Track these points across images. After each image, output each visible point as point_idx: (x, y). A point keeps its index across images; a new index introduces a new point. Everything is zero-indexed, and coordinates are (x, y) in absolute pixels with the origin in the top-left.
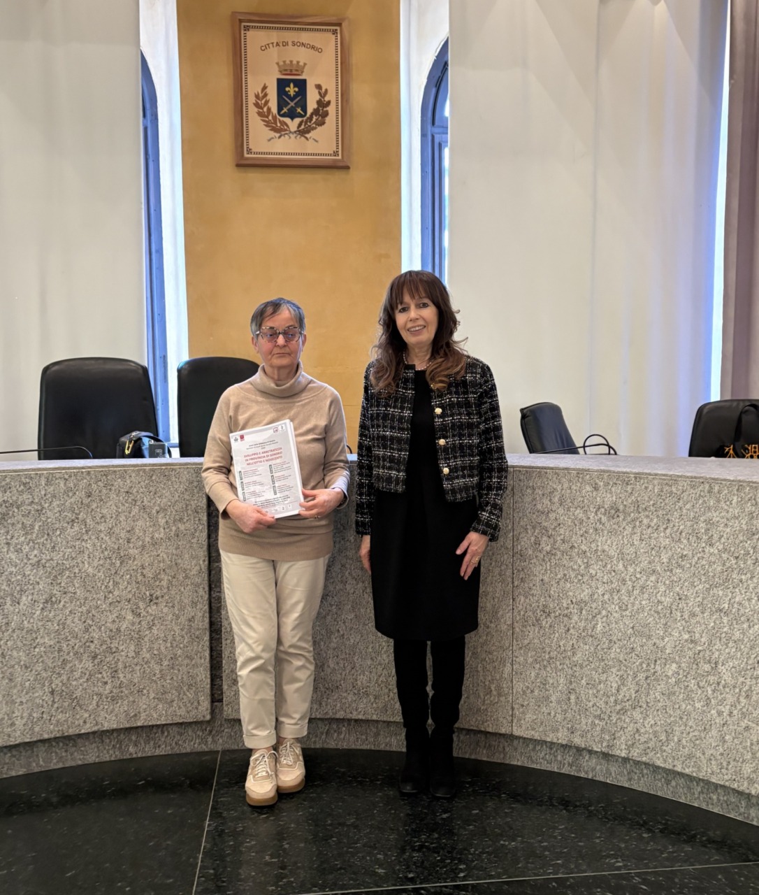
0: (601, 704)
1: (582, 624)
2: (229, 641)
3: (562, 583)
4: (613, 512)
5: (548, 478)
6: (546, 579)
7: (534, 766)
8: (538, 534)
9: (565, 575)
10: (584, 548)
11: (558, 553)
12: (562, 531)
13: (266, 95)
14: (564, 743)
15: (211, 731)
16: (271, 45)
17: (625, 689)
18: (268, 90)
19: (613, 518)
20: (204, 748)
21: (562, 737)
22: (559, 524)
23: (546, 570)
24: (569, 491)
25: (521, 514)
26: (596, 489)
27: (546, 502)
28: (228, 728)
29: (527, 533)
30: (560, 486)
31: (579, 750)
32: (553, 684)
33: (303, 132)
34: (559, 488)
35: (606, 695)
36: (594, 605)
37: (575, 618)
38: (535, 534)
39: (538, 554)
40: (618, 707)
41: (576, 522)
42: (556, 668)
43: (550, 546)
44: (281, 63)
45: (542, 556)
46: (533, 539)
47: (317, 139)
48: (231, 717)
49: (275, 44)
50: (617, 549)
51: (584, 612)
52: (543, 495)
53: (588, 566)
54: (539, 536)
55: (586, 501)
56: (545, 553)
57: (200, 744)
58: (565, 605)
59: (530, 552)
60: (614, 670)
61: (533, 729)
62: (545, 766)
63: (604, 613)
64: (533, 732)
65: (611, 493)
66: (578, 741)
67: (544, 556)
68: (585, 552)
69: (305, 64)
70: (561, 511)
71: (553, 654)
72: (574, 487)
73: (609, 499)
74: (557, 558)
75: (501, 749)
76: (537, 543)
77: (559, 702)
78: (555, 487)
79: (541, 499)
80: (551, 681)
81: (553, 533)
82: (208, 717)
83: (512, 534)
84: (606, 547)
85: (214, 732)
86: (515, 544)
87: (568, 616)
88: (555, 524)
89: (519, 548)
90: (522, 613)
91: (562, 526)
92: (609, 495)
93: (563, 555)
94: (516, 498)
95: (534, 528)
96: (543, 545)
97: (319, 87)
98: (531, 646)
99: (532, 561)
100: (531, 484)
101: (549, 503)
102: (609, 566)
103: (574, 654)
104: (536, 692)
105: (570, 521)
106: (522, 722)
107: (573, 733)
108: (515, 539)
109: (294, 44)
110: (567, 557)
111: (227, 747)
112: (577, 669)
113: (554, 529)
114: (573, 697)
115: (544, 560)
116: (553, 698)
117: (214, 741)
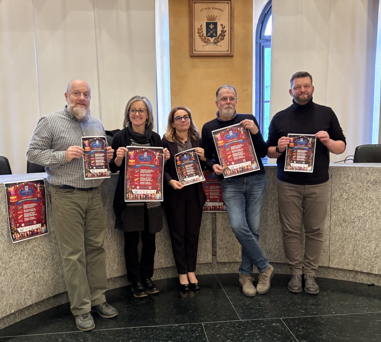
0: (368, 254)
1: (360, 225)
2: (219, 233)
3: (351, 210)
4: (374, 183)
5: (346, 171)
6: (344, 208)
7: (337, 279)
8: (342, 192)
9: (353, 207)
10: (361, 196)
11: (350, 199)
12: (352, 191)
13: (202, 29)
14: (351, 269)
15: (211, 267)
16: (204, 9)
17: (378, 249)
18: (202, 27)
19: (374, 185)
20: (208, 273)
21: (350, 267)
22: (351, 188)
23: (345, 205)
24: (355, 175)
25: (335, 185)
26: (367, 174)
27: (345, 180)
28: (217, 265)
29: (337, 192)
30: (352, 174)
31: (357, 272)
32: (346, 248)
33: (215, 43)
34: (351, 174)
35: (370, 251)
36: (365, 218)
37: (357, 223)
38: (341, 192)
39: (342, 199)
40: (375, 256)
41: (358, 187)
42: (348, 242)
43: (347, 196)
44: (208, 16)
45: (343, 200)
46: (339, 194)
47: (221, 45)
48: (220, 261)
49: (205, 9)
50: (376, 196)
51: (361, 221)
52: (344, 177)
53: (363, 203)
54: (342, 193)
55: (363, 179)
56: (344, 199)
57: (207, 271)
58: (353, 218)
59: (338, 199)
60: (373, 242)
61: (338, 265)
62: (341, 279)
63: (369, 220)
64: (338, 266)
65: (374, 175)
66: (357, 269)
67: (344, 200)
68: (362, 198)
69: (217, 16)
70: (352, 183)
71: (347, 236)
72: (358, 174)
73: (373, 178)
74: (349, 201)
75: (323, 272)
76: (341, 195)
77: (349, 254)
78: (349, 174)
79: (343, 179)
80: (346, 247)
81: (348, 191)
82: (211, 261)
83: (330, 192)
84: (371, 196)
85: (212, 267)
86: (332, 196)
87: (354, 222)
88: (349, 188)
89: (334, 197)
90: (334, 222)
91: (352, 188)
92: (373, 177)
93: (352, 199)
94: (333, 179)
95: (340, 190)
96: (344, 196)
97: (222, 25)
98: (338, 234)
99: (339, 202)
100: (339, 173)
101: (347, 180)
102: (372, 203)
103: (356, 236)
104: (340, 251)
105: (356, 187)
106: (333, 262)
107: (355, 265)
108: (332, 194)
109: (213, 8)
110: (354, 200)
111: (217, 273)
112: (358, 242)
113: (349, 190)
114: (355, 252)
115: (344, 202)
116: (347, 253)
117: (212, 271)
